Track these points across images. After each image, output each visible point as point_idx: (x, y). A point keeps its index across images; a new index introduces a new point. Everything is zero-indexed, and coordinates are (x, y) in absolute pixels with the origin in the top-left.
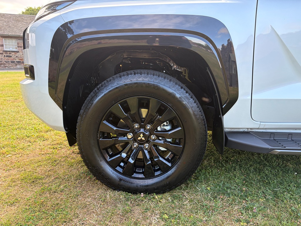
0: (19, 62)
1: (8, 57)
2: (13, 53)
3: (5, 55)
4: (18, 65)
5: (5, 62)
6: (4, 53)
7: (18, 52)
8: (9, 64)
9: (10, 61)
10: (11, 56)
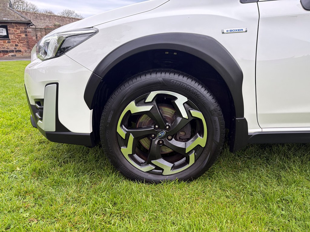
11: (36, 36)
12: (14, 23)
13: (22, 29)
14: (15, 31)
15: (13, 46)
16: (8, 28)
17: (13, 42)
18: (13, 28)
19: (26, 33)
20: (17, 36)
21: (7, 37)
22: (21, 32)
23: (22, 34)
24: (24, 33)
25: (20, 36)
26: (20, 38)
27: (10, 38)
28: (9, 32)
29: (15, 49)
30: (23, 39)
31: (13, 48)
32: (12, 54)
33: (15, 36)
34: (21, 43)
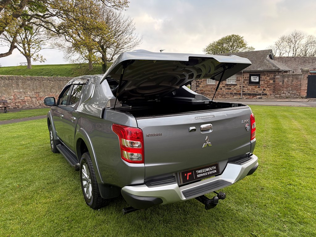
0: (236, 93)
1: (228, 89)
2: (233, 86)
3: (226, 88)
4: (235, 96)
5: (225, 94)
6: (226, 86)
7: (237, 85)
8: (228, 95)
9: (229, 92)
10: (231, 89)
11: (283, 81)
12: (266, 72)
13: (272, 76)
14: (265, 78)
15: (261, 90)
16: (261, 76)
17: (262, 87)
18: (265, 75)
19: (274, 79)
20: (266, 82)
21: (258, 83)
22: (270, 79)
23: (271, 80)
24: (273, 79)
25: (269, 82)
26: (268, 84)
27: (260, 84)
28: (261, 79)
29: (263, 92)
30: (271, 84)
31: (261, 92)
32: (260, 97)
33: (264, 82)
34: (269, 88)
